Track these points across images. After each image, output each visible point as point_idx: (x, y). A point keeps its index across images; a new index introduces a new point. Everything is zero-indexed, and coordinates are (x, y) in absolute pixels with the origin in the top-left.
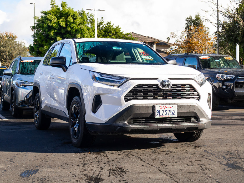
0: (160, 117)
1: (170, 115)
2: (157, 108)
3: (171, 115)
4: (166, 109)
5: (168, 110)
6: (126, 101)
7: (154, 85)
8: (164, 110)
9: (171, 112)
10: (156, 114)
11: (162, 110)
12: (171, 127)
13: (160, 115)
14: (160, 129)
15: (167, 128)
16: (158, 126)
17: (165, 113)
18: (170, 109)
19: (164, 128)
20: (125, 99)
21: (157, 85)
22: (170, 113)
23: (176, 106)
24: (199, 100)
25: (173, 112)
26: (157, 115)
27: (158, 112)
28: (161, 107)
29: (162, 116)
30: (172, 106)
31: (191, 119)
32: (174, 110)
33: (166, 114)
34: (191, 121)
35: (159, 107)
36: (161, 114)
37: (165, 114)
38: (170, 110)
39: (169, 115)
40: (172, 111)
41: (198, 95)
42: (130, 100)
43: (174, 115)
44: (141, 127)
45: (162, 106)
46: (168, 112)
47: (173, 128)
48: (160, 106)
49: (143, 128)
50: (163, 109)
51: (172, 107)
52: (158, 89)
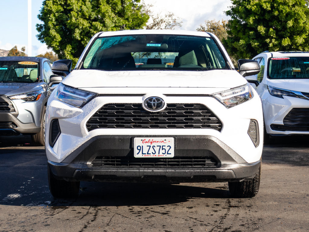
0: (144, 156)
1: (161, 154)
2: (137, 142)
3: (163, 153)
4: (153, 144)
5: (158, 146)
6: (89, 130)
7: (135, 105)
8: (150, 146)
9: (163, 149)
10: (136, 151)
11: (147, 146)
12: (164, 174)
13: (143, 154)
14: (145, 176)
15: (156, 174)
16: (140, 171)
17: (151, 150)
18: (161, 144)
19: (150, 174)
20: (87, 126)
21: (139, 105)
22: (162, 151)
23: (173, 139)
24: (220, 130)
25: (167, 149)
26: (138, 154)
27: (140, 149)
28: (146, 141)
29: (146, 155)
30: (165, 140)
31: (205, 161)
32: (168, 146)
33: (154, 153)
34: (204, 165)
35: (142, 140)
36: (145, 151)
37: (152, 153)
38: (160, 146)
39: (159, 154)
40: (164, 147)
41: (219, 122)
42: (95, 128)
43: (168, 154)
44: (110, 172)
45: (147, 139)
46: (157, 149)
47: (167, 174)
48: (143, 138)
49: (115, 174)
50: (149, 144)
51: (164, 142)
52: (142, 111)
